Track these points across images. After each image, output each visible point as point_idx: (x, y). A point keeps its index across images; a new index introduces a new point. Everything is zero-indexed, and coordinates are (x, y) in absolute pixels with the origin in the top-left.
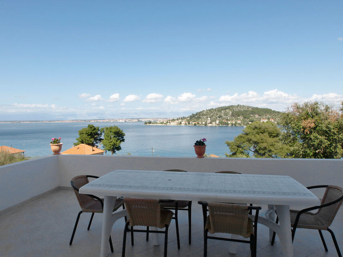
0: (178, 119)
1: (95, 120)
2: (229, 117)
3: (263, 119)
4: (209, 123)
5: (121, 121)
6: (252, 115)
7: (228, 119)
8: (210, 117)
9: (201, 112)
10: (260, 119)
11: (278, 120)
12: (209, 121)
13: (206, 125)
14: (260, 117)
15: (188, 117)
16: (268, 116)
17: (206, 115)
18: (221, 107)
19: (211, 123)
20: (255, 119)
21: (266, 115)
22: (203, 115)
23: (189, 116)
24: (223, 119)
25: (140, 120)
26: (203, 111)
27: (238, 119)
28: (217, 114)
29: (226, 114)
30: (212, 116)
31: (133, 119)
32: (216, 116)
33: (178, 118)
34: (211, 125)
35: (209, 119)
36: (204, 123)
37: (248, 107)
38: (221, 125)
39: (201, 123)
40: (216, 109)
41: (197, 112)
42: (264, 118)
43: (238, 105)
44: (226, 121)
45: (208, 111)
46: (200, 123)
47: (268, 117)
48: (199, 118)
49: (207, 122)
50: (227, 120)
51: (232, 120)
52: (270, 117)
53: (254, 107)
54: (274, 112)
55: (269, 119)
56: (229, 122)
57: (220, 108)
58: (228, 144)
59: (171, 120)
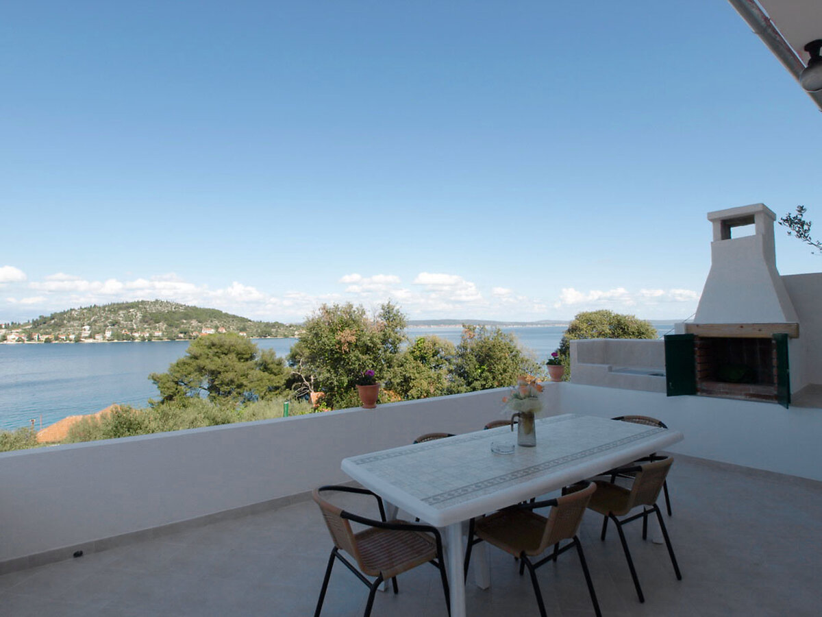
2: (136, 323)
3: (207, 327)
4: (86, 338)
6: (185, 321)
7: (134, 329)
8: (89, 325)
9: (64, 313)
10: (201, 328)
11: (233, 329)
12: (86, 333)
13: (78, 340)
14: (200, 324)
15: (26, 324)
16: (216, 322)
17: (79, 319)
18: (118, 304)
19: (90, 337)
20: (190, 329)
21: (212, 321)
22: (71, 318)
23: (31, 322)
24: (122, 328)
26: (71, 310)
27: (155, 328)
28: (107, 318)
29: (129, 318)
30: (95, 321)
32: (103, 322)
34: (91, 341)
35: (87, 327)
36: (72, 337)
37: (178, 306)
38: (116, 341)
39: (64, 338)
40: (104, 307)
41: (55, 313)
42: (209, 326)
43: (157, 300)
44: (129, 333)
45: (85, 311)
46: (62, 337)
47: (215, 325)
48: (59, 325)
49: (80, 334)
50: (132, 330)
51: (143, 330)
52: (218, 325)
53: (188, 306)
54: (226, 315)
55: (217, 328)
56: (136, 335)
57: (114, 304)
58: (156, 380)
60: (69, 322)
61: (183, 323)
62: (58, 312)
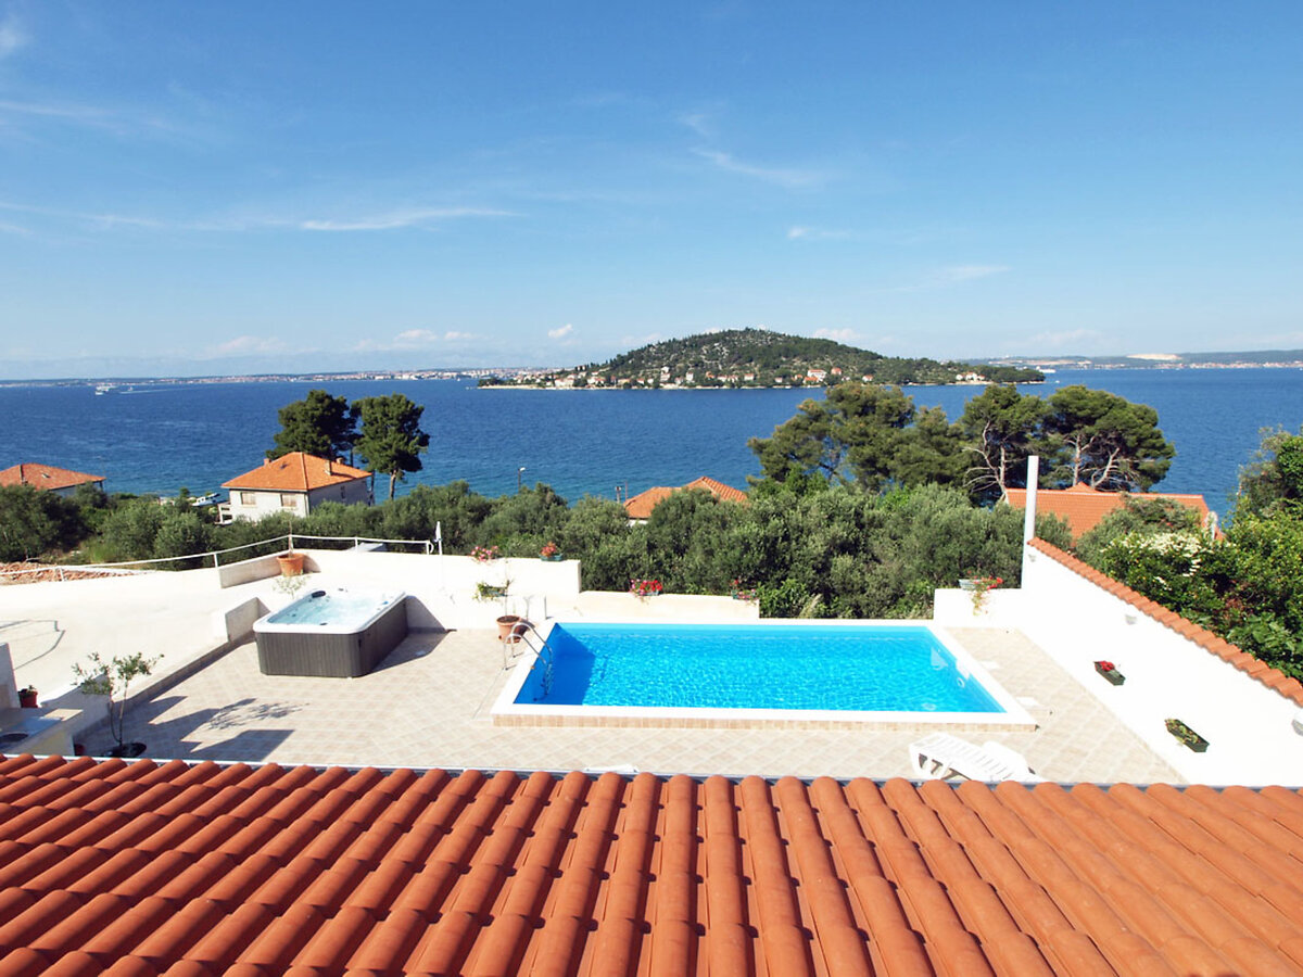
0: (576, 371)
1: (325, 374)
2: (722, 364)
3: (816, 368)
4: (665, 383)
5: (405, 377)
6: (784, 359)
7: (719, 371)
8: (668, 365)
9: (642, 350)
10: (806, 369)
11: (854, 370)
12: (665, 377)
13: (657, 385)
14: (804, 363)
15: (604, 366)
16: (829, 360)
17: (659, 359)
18: (700, 337)
19: (671, 381)
20: (792, 371)
21: (821, 359)
22: (650, 358)
23: (609, 362)
24: (706, 370)
25: (464, 373)
26: (649, 346)
27: (744, 369)
28: (687, 356)
29: (713, 355)
30: (675, 360)
31: (443, 371)
32: (684, 361)
33: (576, 368)
34: (671, 387)
35: (666, 369)
36: (650, 381)
37: (775, 336)
38: (699, 387)
39: (642, 382)
40: (685, 340)
41: (633, 351)
42: (817, 365)
43: (748, 330)
44: (714, 377)
45: (663, 347)
47: (825, 364)
48: (636, 368)
49: (659, 377)
50: (717, 373)
51: (730, 373)
52: (831, 363)
53: (789, 337)
54: (843, 348)
55: (828, 369)
56: (723, 379)
57: (696, 337)
59: (558, 373)
60: (648, 361)
61: (782, 362)
62: (636, 349)
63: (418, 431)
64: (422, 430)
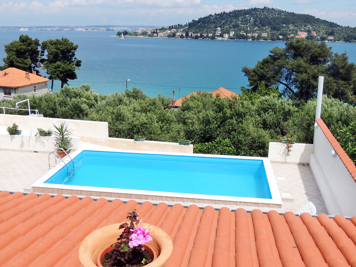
1: (38, 27)
2: (249, 26)
3: (302, 31)
4: (218, 36)
5: (80, 29)
6: (284, 25)
7: (248, 31)
8: (220, 27)
9: (206, 18)
10: (297, 31)
11: (323, 33)
12: (218, 33)
13: (213, 38)
14: (296, 28)
15: (186, 26)
16: (309, 27)
17: (214, 23)
19: (221, 35)
20: (288, 32)
21: (305, 26)
23: (188, 24)
24: (240, 30)
25: (111, 28)
26: (210, 16)
27: (262, 30)
28: (231, 22)
29: (245, 22)
30: (224, 24)
31: (100, 27)
32: (229, 25)
33: (170, 27)
34: (220, 38)
35: (219, 29)
36: (210, 35)
37: (280, 12)
40: (230, 13)
41: (201, 18)
42: (303, 29)
43: (265, 8)
44: (245, 34)
45: (218, 16)
46: (204, 35)
47: (307, 29)
48: (203, 27)
49: (215, 33)
50: (247, 32)
51: (254, 32)
52: (311, 28)
53: (288, 13)
54: (318, 20)
55: (309, 31)
56: (249, 35)
57: (236, 11)
59: (160, 30)
60: (209, 24)
61: (283, 27)
63: (75, 59)
64: (77, 58)
